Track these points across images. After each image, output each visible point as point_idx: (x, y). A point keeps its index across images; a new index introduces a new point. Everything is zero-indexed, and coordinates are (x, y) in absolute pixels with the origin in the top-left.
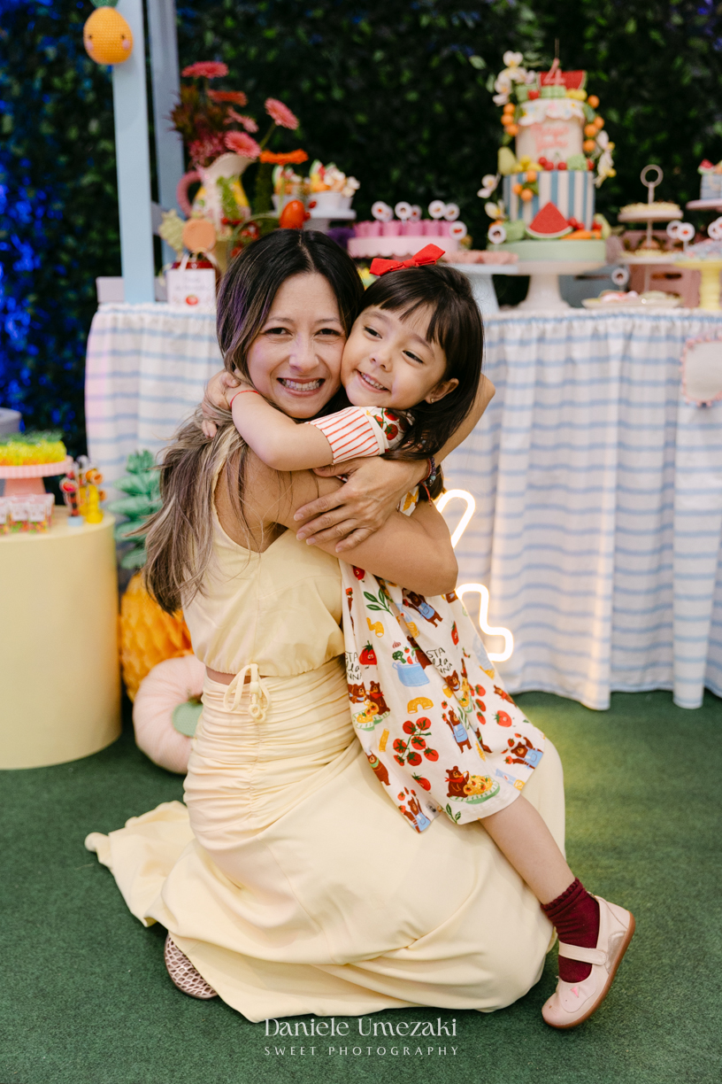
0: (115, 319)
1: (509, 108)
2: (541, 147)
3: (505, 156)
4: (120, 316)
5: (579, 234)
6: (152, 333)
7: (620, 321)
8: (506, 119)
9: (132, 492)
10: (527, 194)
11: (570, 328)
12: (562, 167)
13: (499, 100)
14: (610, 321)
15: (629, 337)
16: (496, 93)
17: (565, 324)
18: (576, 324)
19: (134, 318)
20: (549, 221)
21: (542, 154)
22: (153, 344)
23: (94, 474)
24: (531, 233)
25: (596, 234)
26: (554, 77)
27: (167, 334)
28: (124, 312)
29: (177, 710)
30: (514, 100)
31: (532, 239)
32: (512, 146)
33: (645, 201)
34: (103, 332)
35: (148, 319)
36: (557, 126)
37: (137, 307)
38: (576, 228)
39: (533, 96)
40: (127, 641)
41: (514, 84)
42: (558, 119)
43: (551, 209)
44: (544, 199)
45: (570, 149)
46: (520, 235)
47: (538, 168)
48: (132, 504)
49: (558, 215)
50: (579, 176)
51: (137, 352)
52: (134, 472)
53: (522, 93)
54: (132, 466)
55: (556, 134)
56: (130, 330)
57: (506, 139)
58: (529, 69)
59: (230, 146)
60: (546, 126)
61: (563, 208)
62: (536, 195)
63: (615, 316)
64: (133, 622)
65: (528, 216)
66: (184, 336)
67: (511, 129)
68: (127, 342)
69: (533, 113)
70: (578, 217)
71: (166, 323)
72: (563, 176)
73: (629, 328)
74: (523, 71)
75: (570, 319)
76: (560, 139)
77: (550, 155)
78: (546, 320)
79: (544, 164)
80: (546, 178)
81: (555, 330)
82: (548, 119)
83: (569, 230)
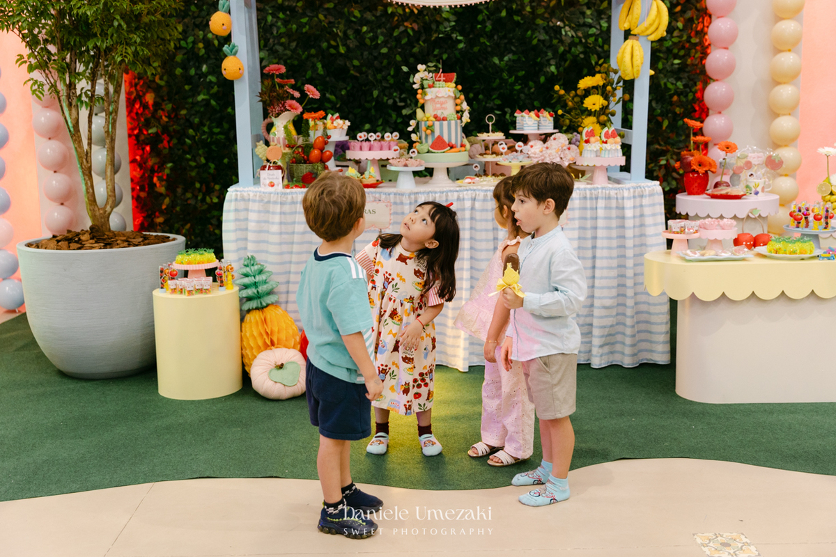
0: (237, 195)
1: (420, 91)
2: (435, 110)
3: (419, 111)
4: (239, 193)
5: (453, 150)
6: (254, 201)
7: (469, 192)
8: (419, 96)
9: (246, 275)
10: (429, 132)
11: (447, 196)
12: (444, 119)
13: (415, 86)
14: (465, 193)
15: (474, 200)
16: (414, 83)
17: (445, 194)
18: (449, 194)
19: (245, 194)
20: (439, 144)
21: (435, 113)
22: (254, 206)
23: (230, 267)
24: (431, 149)
25: (463, 148)
26: (440, 77)
27: (261, 201)
28: (241, 191)
29: (271, 371)
30: (422, 87)
31: (432, 153)
32: (423, 107)
33: (488, 132)
34: (231, 201)
35: (252, 194)
36: (442, 100)
37: (246, 189)
38: (452, 147)
39: (430, 87)
40: (245, 343)
41: (422, 79)
42: (443, 97)
43: (440, 138)
44: (437, 134)
45: (449, 110)
46: (426, 151)
47: (434, 119)
48: (247, 280)
49: (444, 141)
50: (453, 123)
51: (247, 210)
52: (246, 266)
53: (425, 83)
54: (246, 263)
55: (442, 104)
56: (243, 199)
57: (419, 105)
58: (429, 72)
59: (288, 108)
60: (437, 100)
61: (446, 138)
62: (433, 132)
63: (467, 190)
64: (248, 334)
65: (430, 141)
66: (269, 202)
67: (421, 101)
68: (241, 205)
69: (431, 94)
70: (453, 142)
71: (260, 196)
72: (445, 123)
73: (474, 196)
74: (426, 73)
75: (447, 192)
76: (443, 106)
77: (439, 113)
78: (436, 193)
79: (436, 117)
80: (437, 124)
81: (440, 196)
82: (437, 97)
83: (449, 148)
